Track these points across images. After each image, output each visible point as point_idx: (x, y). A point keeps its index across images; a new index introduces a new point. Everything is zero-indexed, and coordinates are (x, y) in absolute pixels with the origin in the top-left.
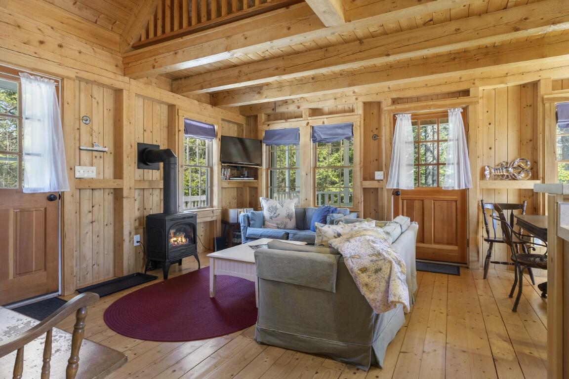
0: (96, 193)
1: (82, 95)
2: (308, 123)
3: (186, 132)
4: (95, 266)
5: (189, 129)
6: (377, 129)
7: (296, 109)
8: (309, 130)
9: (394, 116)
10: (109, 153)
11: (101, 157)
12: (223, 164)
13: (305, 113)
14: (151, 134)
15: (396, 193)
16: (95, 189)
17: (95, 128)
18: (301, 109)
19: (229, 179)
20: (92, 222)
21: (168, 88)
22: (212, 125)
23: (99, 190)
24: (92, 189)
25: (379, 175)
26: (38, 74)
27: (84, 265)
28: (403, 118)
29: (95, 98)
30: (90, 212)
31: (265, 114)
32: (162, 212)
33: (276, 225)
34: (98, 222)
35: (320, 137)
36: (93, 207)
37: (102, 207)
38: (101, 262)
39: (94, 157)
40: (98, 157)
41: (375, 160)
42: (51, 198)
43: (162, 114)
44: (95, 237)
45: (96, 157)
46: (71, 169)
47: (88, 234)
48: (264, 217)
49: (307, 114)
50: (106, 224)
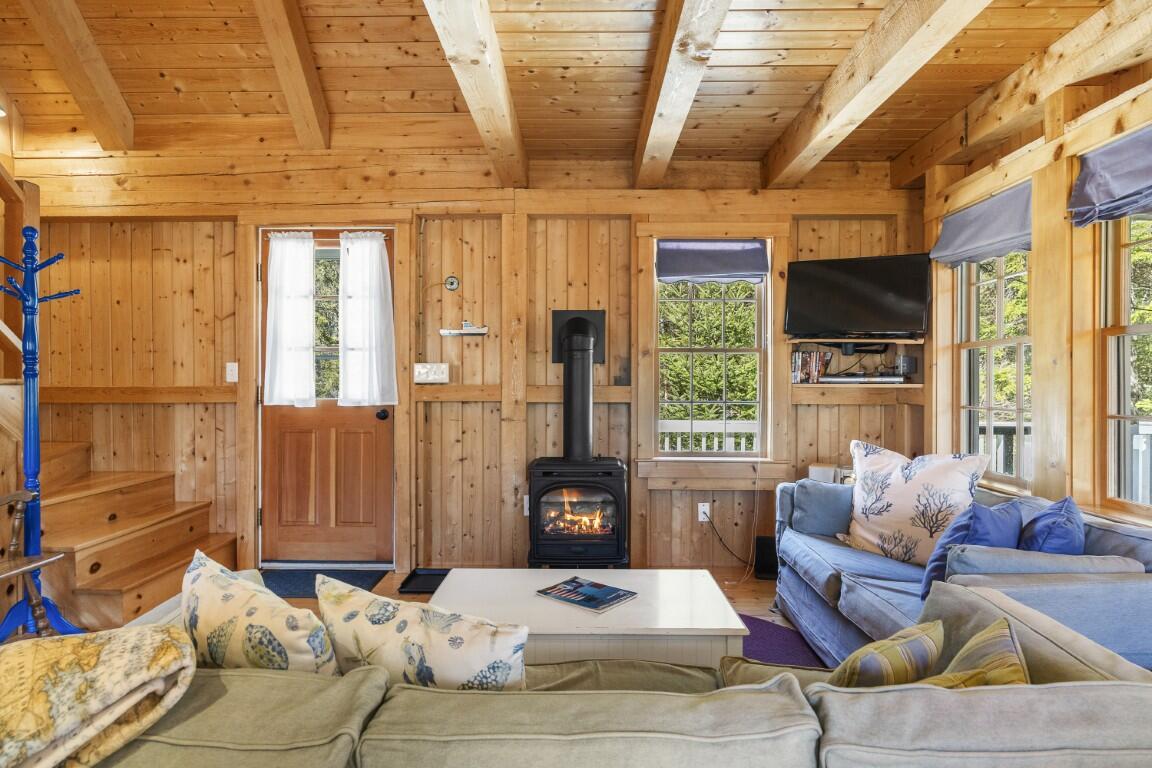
0: (468, 409)
1: (447, 243)
2: (1061, 147)
3: (663, 270)
4: (467, 537)
5: (669, 262)
7: (1027, 107)
10: (492, 336)
11: (477, 345)
12: (794, 342)
13: (1053, 112)
14: (585, 289)
16: (467, 402)
17: (467, 295)
18: (1042, 97)
19: (818, 382)
20: (462, 460)
22: (754, 240)
23: (473, 405)
24: (463, 403)
27: (449, 532)
29: (467, 243)
30: (458, 441)
31: (942, 164)
34: (472, 459)
35: (1109, 194)
36: (463, 433)
37: (479, 435)
38: (478, 531)
39: (465, 346)
40: (473, 346)
42: (384, 414)
43: (613, 242)
44: (466, 486)
45: (468, 345)
46: (405, 368)
47: (455, 480)
48: (852, 506)
49: (1061, 113)
50: (486, 465)
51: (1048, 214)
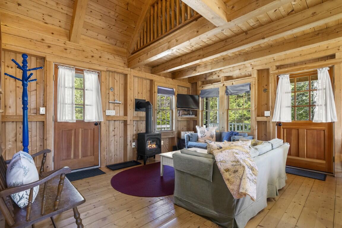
0: (116, 122)
1: (110, 78)
2: (224, 84)
3: (158, 93)
4: (115, 156)
5: (160, 91)
6: (266, 85)
7: (217, 77)
8: (224, 88)
9: (278, 77)
10: (122, 104)
11: (118, 106)
12: (178, 109)
13: (222, 79)
14: (141, 94)
15: (279, 124)
16: (115, 121)
17: (116, 93)
18: (220, 77)
19: (182, 116)
20: (114, 136)
21: (150, 72)
22: (172, 89)
23: (117, 121)
24: (114, 121)
25: (267, 113)
26: (92, 70)
27: (111, 155)
28: (284, 78)
29: (116, 79)
30: (113, 131)
31: (201, 81)
32: (145, 132)
33: (204, 141)
34: (117, 135)
35: (231, 92)
36: (115, 128)
37: (118, 129)
38: (118, 153)
39: (115, 106)
40: (117, 106)
41: (265, 105)
42: (96, 124)
43: (147, 84)
44: (115, 143)
45: (116, 106)
46: (104, 111)
47: (112, 141)
48: (198, 136)
49: (224, 79)
50: (120, 136)
51: (222, 93)
